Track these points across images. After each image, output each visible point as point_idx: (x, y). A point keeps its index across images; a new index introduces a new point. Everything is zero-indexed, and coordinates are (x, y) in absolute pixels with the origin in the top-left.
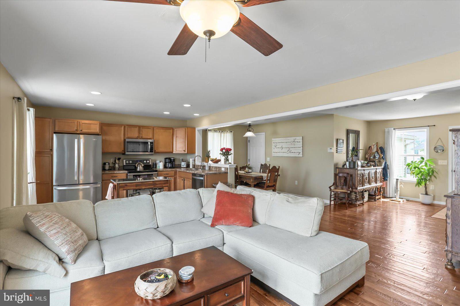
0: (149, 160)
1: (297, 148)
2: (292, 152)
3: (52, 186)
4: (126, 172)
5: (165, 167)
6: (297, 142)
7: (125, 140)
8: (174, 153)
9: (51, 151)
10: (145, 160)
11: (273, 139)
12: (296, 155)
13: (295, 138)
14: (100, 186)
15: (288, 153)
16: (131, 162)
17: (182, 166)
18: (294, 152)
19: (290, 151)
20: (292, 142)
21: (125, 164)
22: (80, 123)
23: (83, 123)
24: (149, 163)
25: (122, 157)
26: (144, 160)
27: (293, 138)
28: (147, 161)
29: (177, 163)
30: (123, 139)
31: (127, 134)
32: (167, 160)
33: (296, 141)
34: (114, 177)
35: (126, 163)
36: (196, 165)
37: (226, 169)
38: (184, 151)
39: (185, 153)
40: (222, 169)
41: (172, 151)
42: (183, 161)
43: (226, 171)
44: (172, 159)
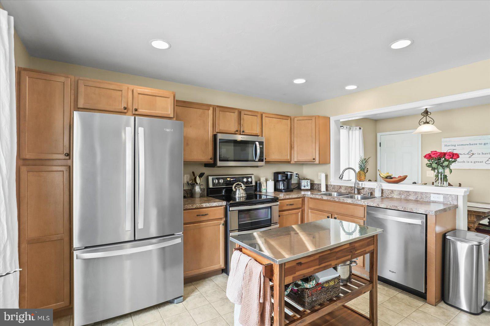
0: (251, 177)
3: (71, 249)
4: (224, 203)
5: (276, 189)
7: (215, 137)
8: (291, 163)
9: (68, 158)
10: (246, 177)
11: (443, 140)
14: (180, 241)
15: (488, 163)
16: (221, 181)
17: (303, 188)
21: (211, 186)
22: (134, 91)
23: (139, 94)
24: (251, 182)
25: (207, 171)
26: (243, 178)
28: (247, 178)
29: (294, 181)
30: (212, 134)
31: (219, 125)
32: (280, 176)
34: (203, 215)
35: (214, 184)
36: (332, 185)
37: (450, 199)
38: (313, 160)
39: (315, 163)
40: (433, 198)
41: (290, 161)
42: (299, 178)
43: (451, 202)
44: (288, 174)
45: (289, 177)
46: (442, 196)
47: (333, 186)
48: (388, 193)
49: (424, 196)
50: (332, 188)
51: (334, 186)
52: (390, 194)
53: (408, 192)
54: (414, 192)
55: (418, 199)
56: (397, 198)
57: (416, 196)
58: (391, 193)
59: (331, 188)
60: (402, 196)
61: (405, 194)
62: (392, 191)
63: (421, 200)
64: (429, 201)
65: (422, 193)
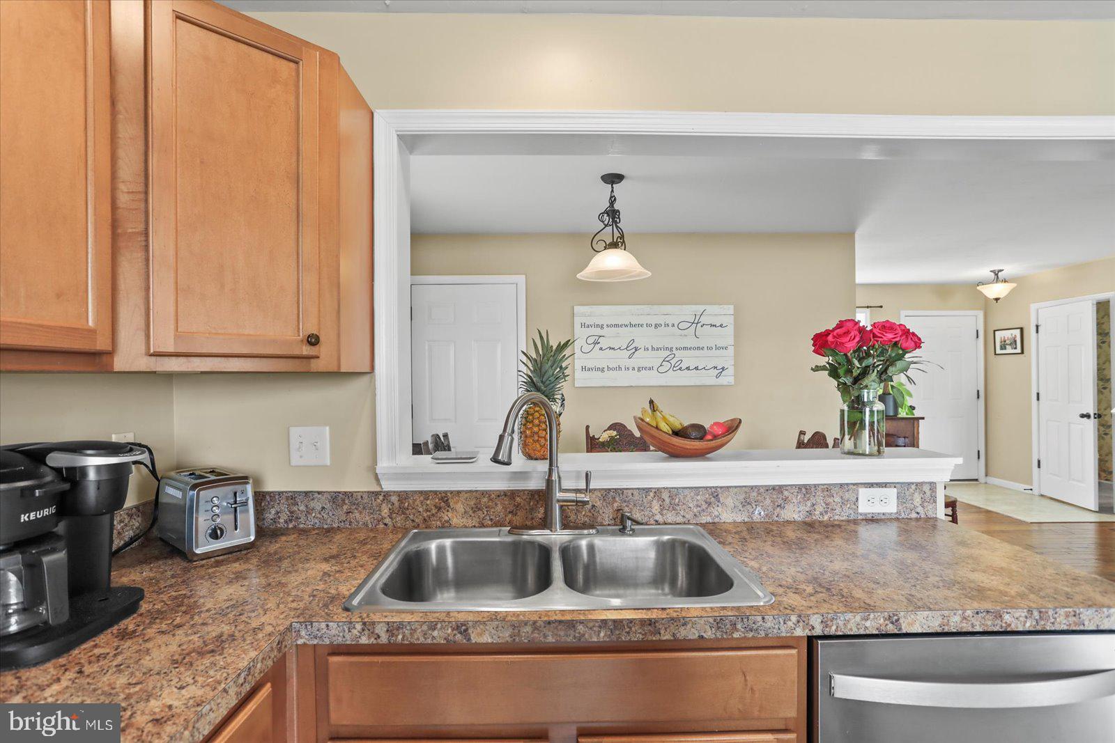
1: (710, 348)
2: (688, 368)
6: (712, 325)
11: (577, 309)
12: (708, 379)
13: (700, 308)
15: (661, 369)
18: (696, 368)
19: (673, 362)
20: (683, 326)
27: (694, 308)
33: (704, 320)
36: (387, 495)
37: (917, 499)
38: (306, 350)
39: (316, 366)
40: (869, 503)
41: (102, 344)
42: (153, 472)
43: (920, 509)
44: (83, 471)
45: (91, 493)
46: (893, 492)
47: (394, 499)
48: (698, 506)
49: (837, 499)
50: (391, 512)
51: (403, 496)
52: (704, 506)
53: (779, 489)
54: (800, 487)
55: (817, 516)
56: (735, 522)
57: (809, 504)
58: (710, 504)
59: (385, 511)
60: (757, 512)
61: (768, 502)
62: (715, 494)
63: (826, 518)
64: (852, 517)
65: (828, 489)
